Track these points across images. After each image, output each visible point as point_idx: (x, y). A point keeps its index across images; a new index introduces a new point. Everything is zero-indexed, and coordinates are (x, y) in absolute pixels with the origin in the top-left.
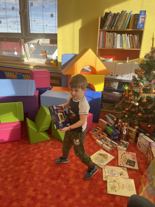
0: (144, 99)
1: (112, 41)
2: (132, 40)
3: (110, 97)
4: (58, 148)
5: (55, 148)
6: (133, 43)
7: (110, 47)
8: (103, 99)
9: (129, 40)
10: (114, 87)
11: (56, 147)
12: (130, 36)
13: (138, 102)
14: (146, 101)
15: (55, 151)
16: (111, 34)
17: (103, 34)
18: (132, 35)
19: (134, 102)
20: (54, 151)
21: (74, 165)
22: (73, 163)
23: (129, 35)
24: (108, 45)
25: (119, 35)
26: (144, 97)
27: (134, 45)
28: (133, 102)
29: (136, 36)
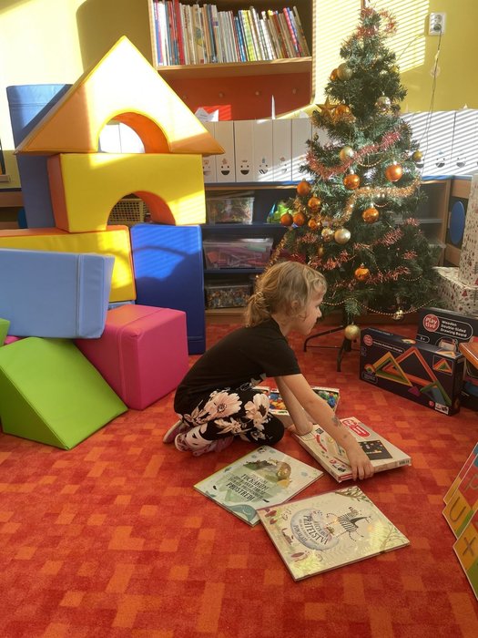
0: (369, 207)
1: (205, 38)
2: (277, 28)
3: (231, 258)
4: (38, 476)
5: (20, 480)
6: (282, 44)
7: (202, 61)
8: (209, 268)
9: (265, 32)
10: (239, 220)
11: (29, 471)
12: (267, 14)
13: (348, 226)
14: (376, 214)
15: (21, 490)
16: (200, 10)
17: (168, 14)
18: (274, 11)
19: (331, 232)
20: (18, 494)
21: (130, 529)
22: (124, 523)
23: (263, 13)
24: (195, 53)
25: (226, 15)
26: (367, 200)
27: (288, 46)
28: (328, 232)
29: (291, 12)
